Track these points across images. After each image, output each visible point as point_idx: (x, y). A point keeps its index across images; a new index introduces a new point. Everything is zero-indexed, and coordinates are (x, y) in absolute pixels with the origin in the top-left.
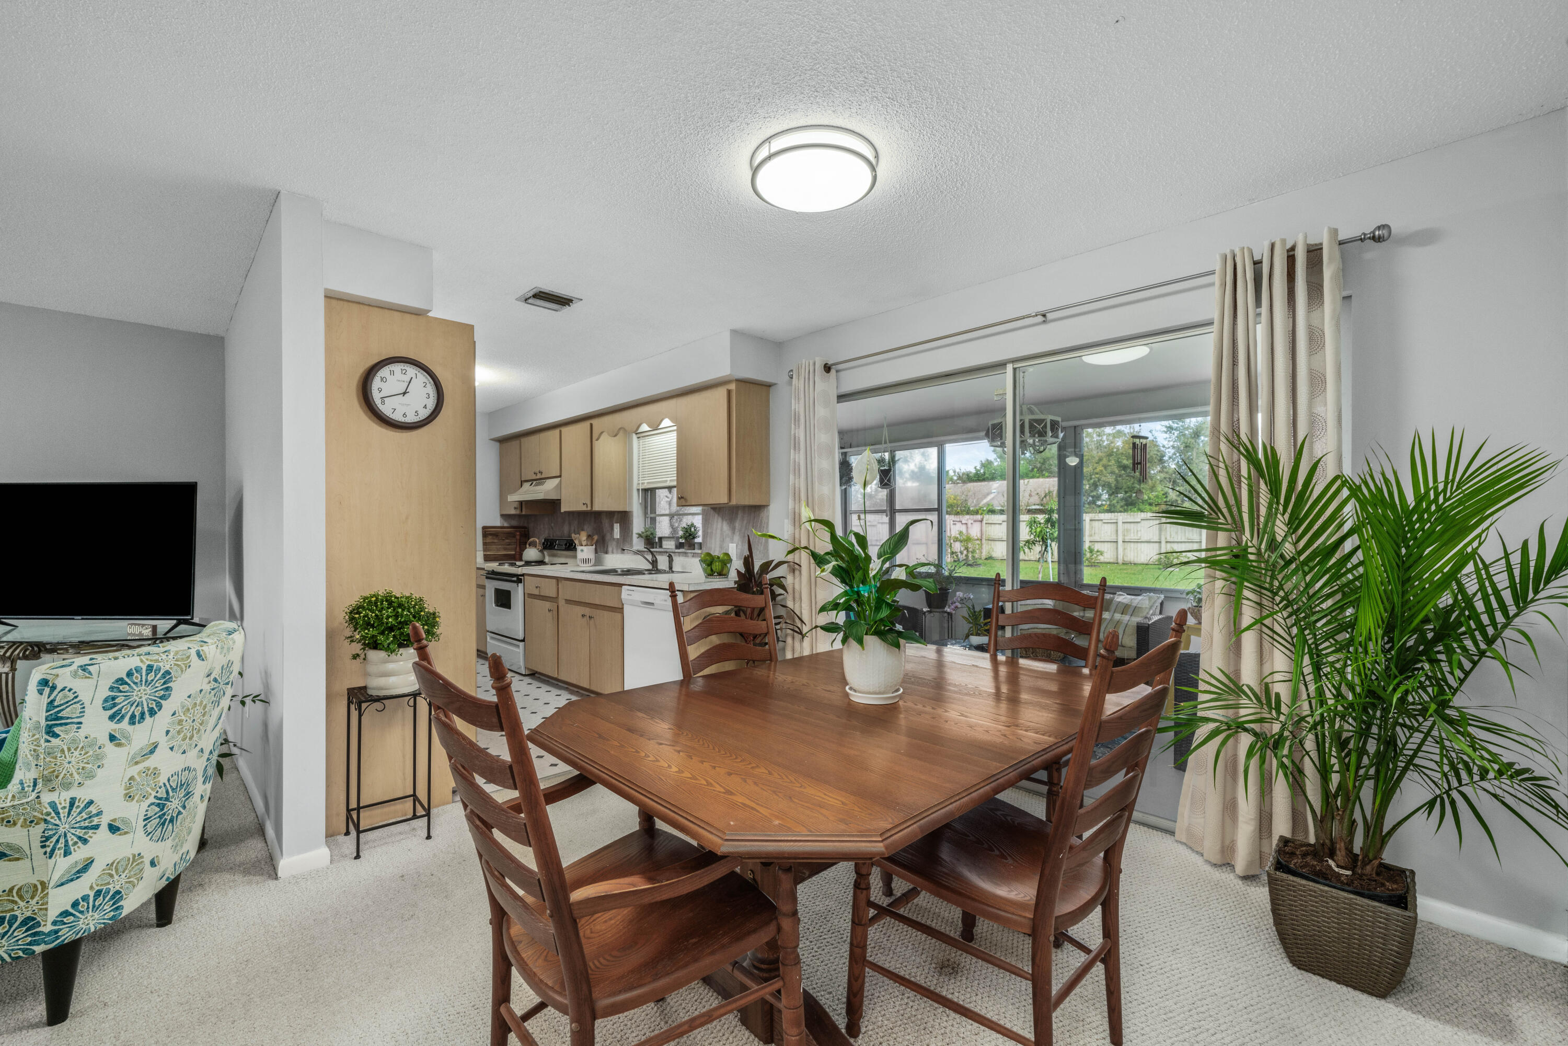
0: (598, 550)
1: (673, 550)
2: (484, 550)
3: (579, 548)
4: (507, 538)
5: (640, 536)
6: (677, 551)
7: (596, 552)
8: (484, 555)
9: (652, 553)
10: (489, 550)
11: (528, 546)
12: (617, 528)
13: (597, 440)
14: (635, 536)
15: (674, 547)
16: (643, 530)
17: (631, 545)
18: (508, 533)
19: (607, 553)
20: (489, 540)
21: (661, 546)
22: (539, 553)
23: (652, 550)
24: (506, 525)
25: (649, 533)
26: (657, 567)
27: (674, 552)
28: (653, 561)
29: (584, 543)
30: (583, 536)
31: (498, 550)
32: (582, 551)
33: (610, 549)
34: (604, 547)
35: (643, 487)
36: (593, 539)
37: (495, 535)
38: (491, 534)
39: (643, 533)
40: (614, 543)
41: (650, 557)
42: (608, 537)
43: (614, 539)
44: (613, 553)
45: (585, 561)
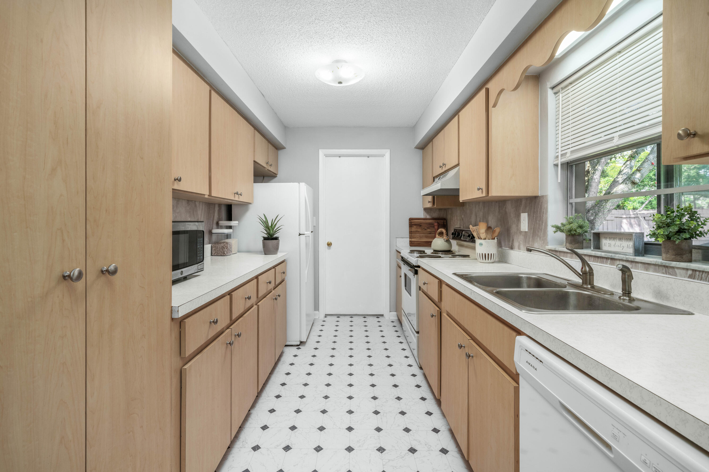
0: (503, 244)
1: (632, 258)
2: (410, 237)
3: (478, 241)
4: (428, 228)
5: (558, 229)
6: (639, 259)
7: (499, 245)
8: (410, 241)
9: (579, 256)
10: (414, 238)
11: (437, 236)
12: (524, 217)
13: (494, 106)
14: (550, 230)
15: (631, 251)
16: (565, 222)
17: (545, 241)
18: (430, 224)
19: (512, 248)
20: (414, 229)
21: (598, 247)
22: (446, 244)
23: (580, 251)
24: (428, 217)
25: (574, 226)
26: (591, 282)
27: (632, 262)
28: (585, 273)
29: (483, 236)
30: (482, 229)
31: (421, 237)
32: (481, 244)
33: (516, 244)
34: (509, 241)
35: (565, 159)
36: (494, 232)
37: (419, 225)
38: (415, 225)
39: (563, 225)
40: (521, 237)
41: (577, 264)
42: (513, 229)
43: (521, 232)
44: (519, 249)
45: (486, 257)
